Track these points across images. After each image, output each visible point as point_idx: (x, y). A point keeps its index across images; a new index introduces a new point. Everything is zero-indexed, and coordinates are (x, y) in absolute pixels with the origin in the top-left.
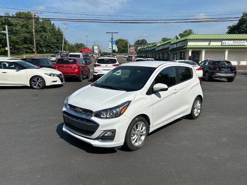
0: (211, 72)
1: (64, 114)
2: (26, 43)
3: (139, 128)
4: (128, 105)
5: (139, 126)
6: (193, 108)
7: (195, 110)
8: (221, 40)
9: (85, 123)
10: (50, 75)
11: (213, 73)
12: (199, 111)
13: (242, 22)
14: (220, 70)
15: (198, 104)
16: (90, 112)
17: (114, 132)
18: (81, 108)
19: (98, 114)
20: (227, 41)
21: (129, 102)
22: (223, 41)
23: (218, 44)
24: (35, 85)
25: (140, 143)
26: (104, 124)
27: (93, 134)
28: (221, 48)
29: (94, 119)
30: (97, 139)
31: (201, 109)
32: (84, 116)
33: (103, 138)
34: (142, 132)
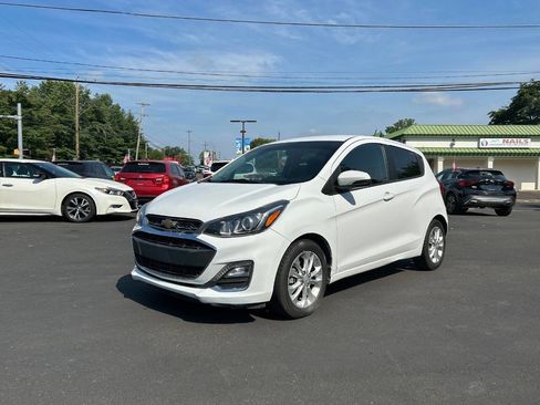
0: (460, 195)
1: (136, 239)
2: (59, 146)
3: (307, 267)
4: (282, 210)
5: (306, 261)
6: (427, 245)
7: (433, 250)
8: (478, 137)
9: (183, 249)
10: (108, 192)
11: (464, 196)
12: (440, 253)
13: (519, 103)
14: (479, 189)
15: (438, 237)
16: (195, 225)
17: (248, 266)
18: (174, 219)
19: (214, 228)
20: (489, 140)
21: (285, 203)
22: (481, 140)
23: (471, 145)
24: (73, 213)
25: (309, 303)
26: (227, 249)
27: (200, 274)
28: (478, 154)
29: (203, 237)
30: (209, 285)
31: (444, 249)
32: (181, 235)
33: (222, 282)
34: (314, 278)
